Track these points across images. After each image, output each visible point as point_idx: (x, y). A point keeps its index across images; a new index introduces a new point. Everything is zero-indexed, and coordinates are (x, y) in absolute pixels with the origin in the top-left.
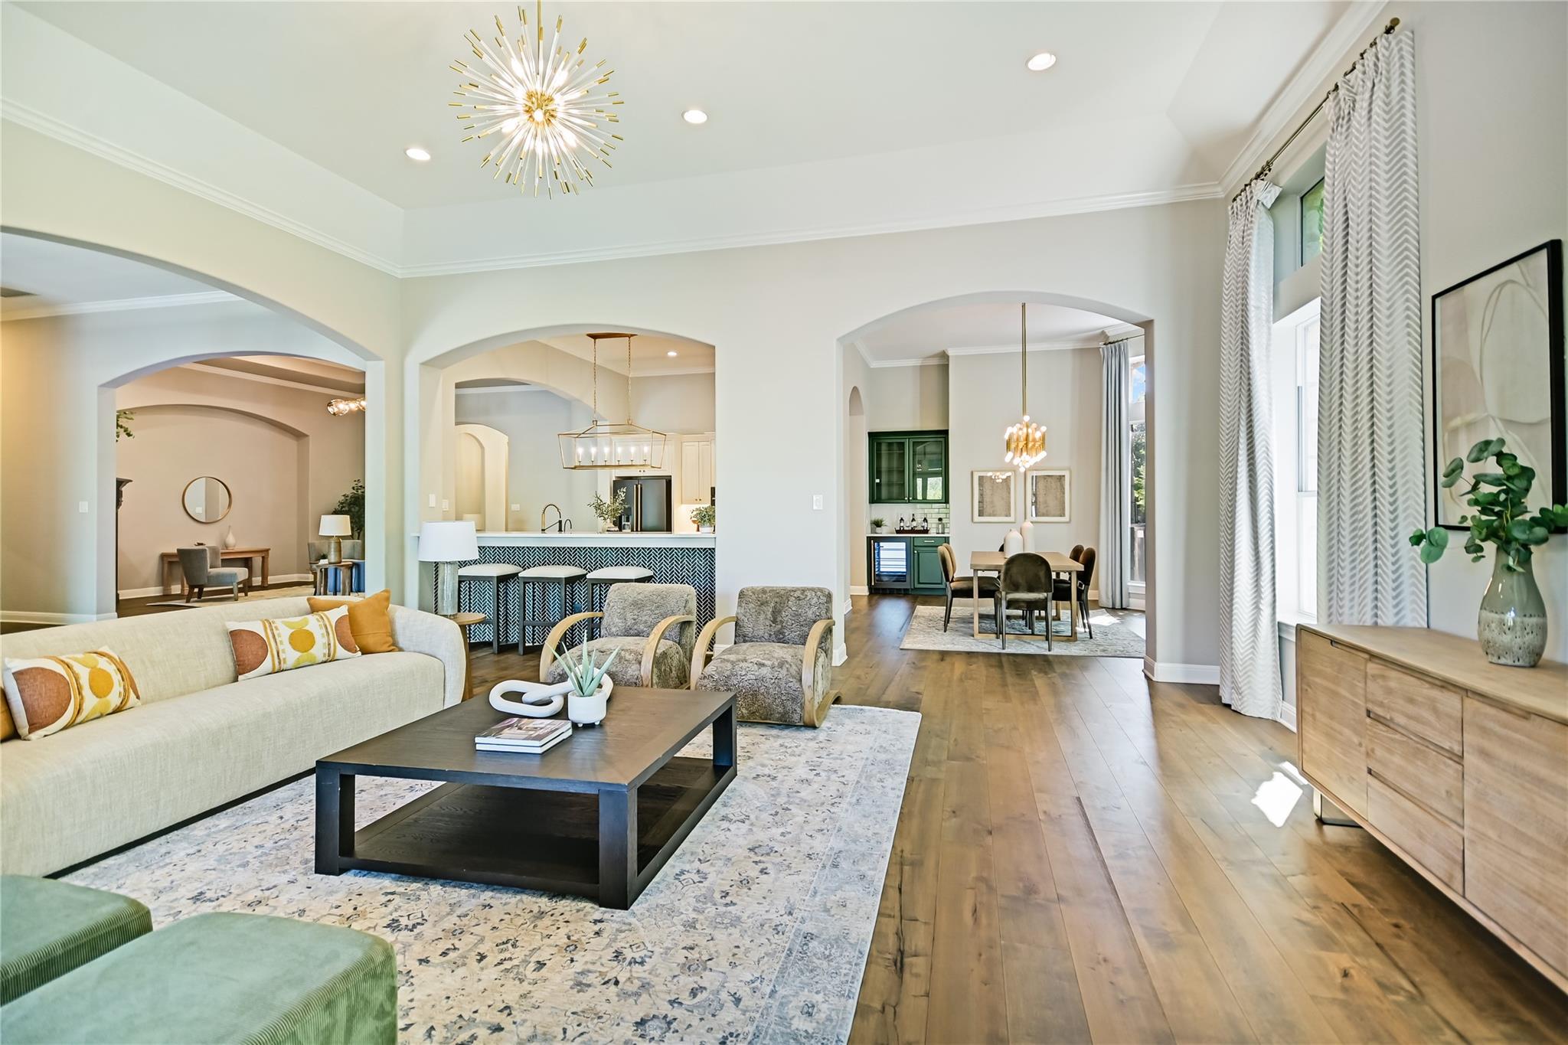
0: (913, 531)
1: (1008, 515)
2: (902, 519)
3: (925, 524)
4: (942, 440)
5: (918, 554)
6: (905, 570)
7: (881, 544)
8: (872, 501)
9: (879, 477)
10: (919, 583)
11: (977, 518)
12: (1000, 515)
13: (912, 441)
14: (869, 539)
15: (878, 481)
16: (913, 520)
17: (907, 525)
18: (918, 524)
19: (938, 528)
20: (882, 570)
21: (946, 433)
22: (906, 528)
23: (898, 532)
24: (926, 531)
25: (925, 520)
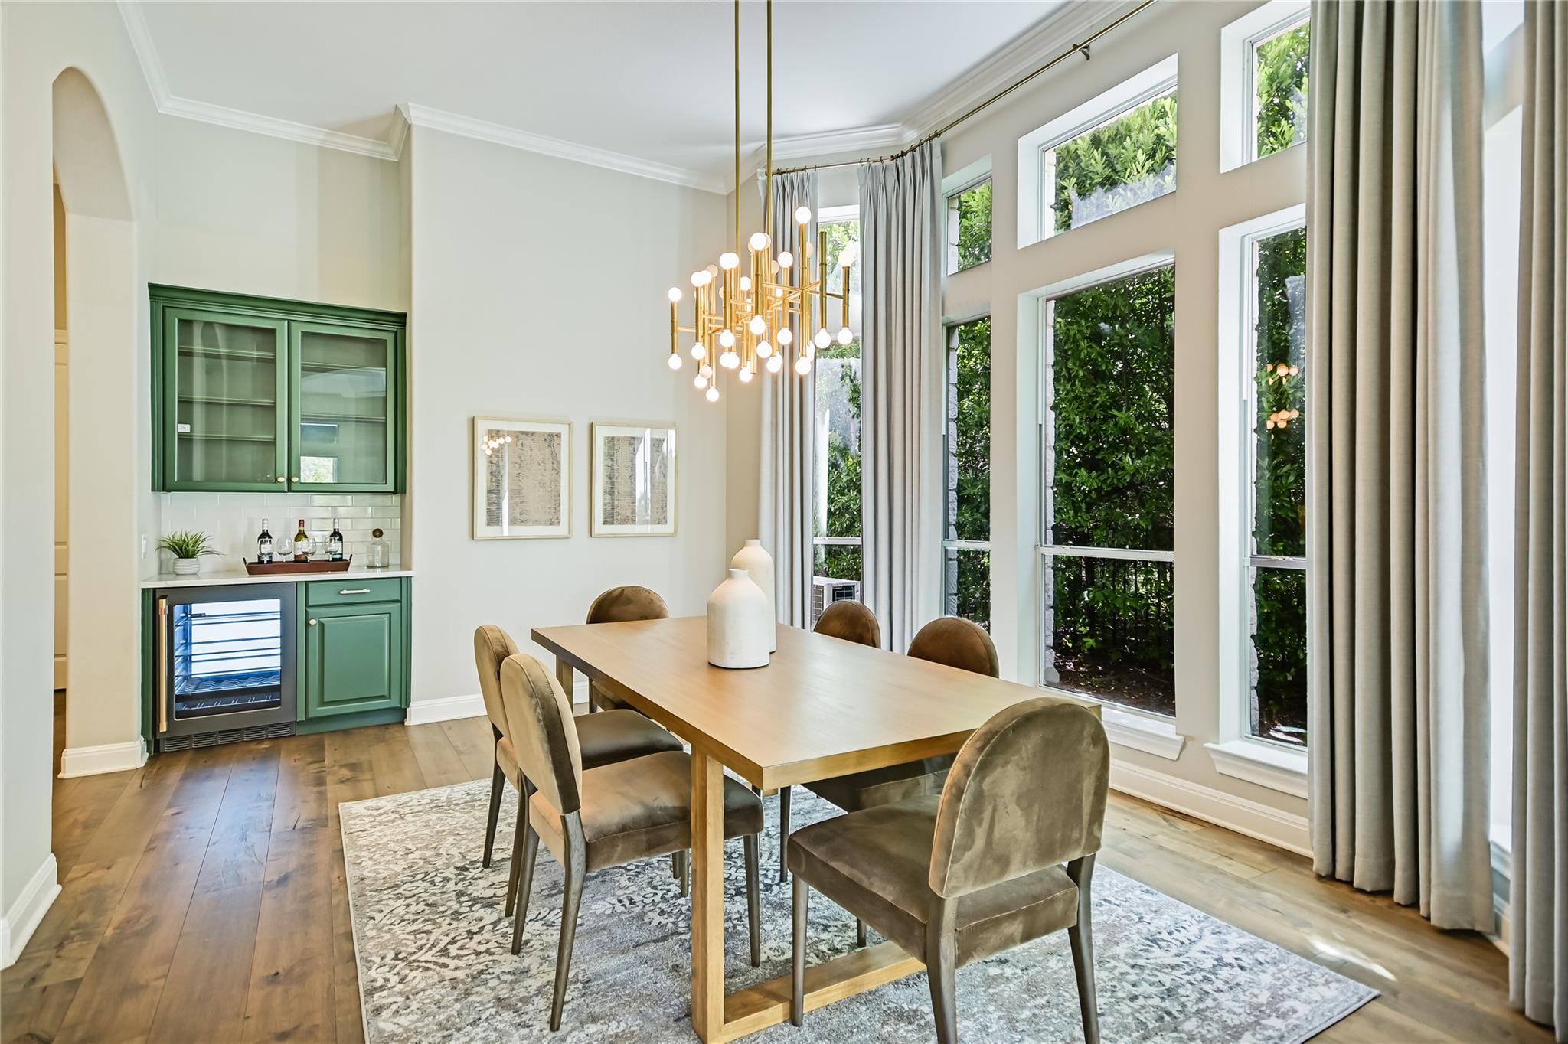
0: (300, 563)
1: (555, 521)
2: (265, 535)
3: (336, 546)
4: (389, 338)
5: (322, 626)
6: (274, 662)
7: (196, 608)
8: (163, 483)
9: (186, 419)
10: (324, 703)
11: (482, 529)
12: (537, 523)
13: (298, 330)
14: (151, 598)
15: (184, 428)
16: (301, 535)
17: (281, 548)
18: (317, 545)
19: (372, 552)
20: (197, 669)
21: (401, 319)
22: (276, 558)
23: (253, 569)
24: (341, 564)
25: (336, 535)
